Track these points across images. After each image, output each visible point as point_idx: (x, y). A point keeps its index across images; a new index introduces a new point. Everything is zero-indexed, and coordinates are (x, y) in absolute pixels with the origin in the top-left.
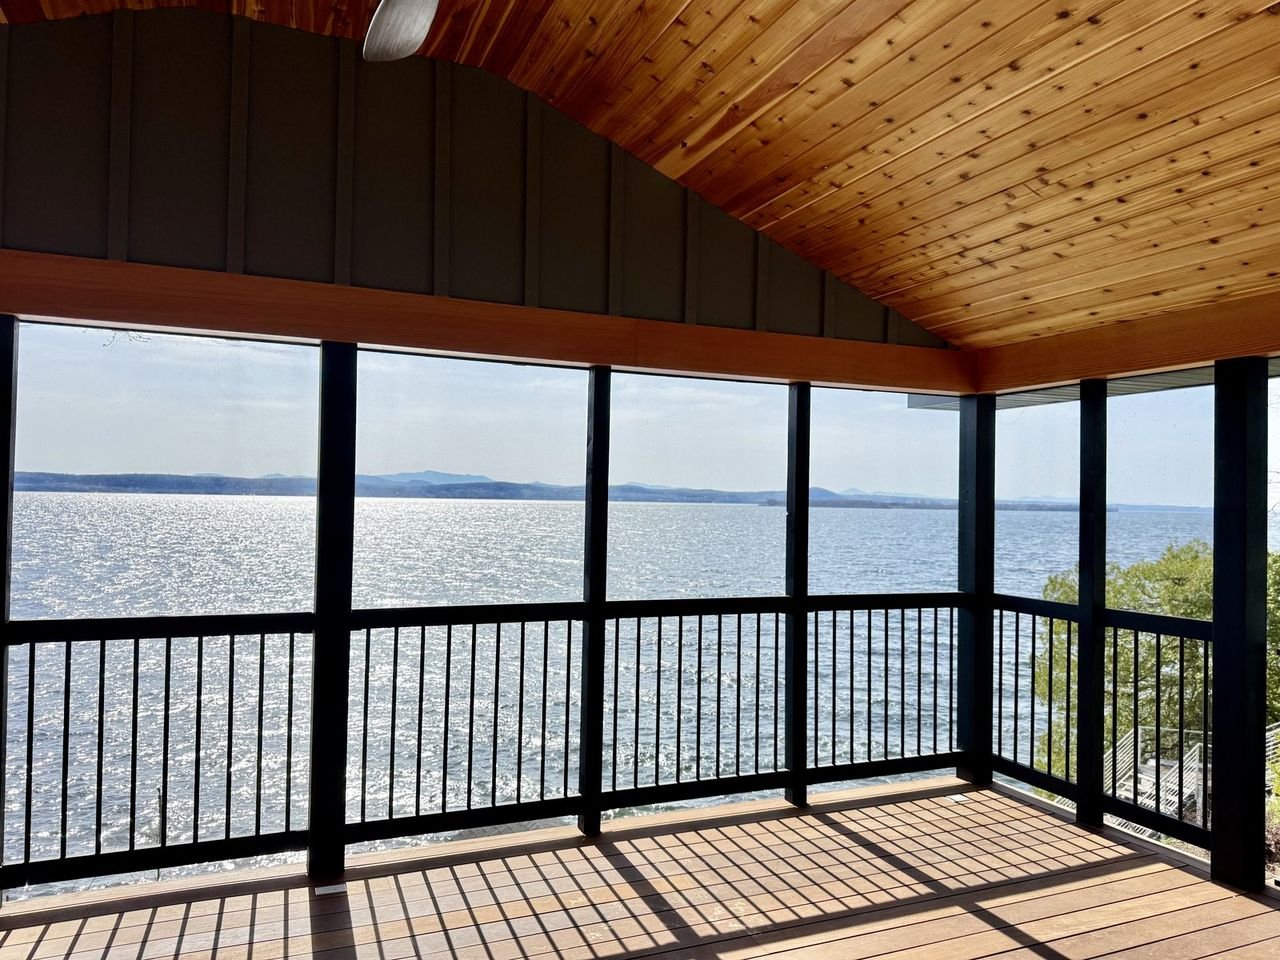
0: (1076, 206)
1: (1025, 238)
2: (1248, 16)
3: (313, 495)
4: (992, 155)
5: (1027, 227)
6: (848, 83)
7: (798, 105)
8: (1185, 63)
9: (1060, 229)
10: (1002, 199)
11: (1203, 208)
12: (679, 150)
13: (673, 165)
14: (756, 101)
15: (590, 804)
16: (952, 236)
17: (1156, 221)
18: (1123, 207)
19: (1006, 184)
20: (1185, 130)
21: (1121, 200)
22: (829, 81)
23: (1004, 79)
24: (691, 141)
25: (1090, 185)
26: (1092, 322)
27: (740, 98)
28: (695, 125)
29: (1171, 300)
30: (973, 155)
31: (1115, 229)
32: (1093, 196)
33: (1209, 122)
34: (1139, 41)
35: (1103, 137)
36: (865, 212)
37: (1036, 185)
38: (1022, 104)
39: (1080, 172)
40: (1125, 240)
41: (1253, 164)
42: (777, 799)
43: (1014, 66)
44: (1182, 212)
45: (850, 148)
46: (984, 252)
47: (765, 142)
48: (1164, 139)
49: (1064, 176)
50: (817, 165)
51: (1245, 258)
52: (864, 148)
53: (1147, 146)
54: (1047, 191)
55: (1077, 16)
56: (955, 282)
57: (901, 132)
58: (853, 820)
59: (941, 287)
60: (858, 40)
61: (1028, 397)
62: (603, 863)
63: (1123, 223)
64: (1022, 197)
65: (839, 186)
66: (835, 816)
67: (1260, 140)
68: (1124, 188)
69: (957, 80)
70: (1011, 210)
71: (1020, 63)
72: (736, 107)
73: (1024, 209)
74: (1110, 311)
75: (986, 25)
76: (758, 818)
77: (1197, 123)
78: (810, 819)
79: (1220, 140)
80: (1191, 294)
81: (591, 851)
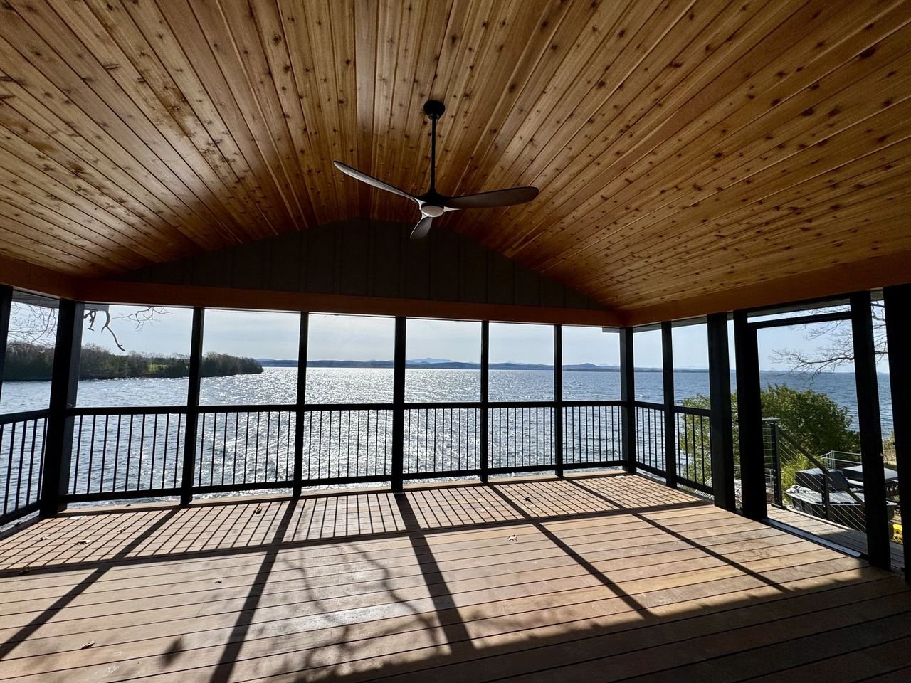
0: (646, 264)
1: (631, 274)
2: (687, 207)
3: (392, 368)
4: (614, 249)
5: (632, 270)
6: (563, 229)
7: (549, 235)
8: (671, 220)
9: (643, 271)
10: (621, 262)
11: (690, 264)
12: (510, 249)
13: (509, 254)
14: (534, 235)
15: (484, 472)
16: (607, 274)
17: (676, 267)
18: (662, 264)
19: (621, 257)
20: (676, 241)
21: (661, 261)
22: (557, 227)
23: (612, 226)
24: (514, 246)
25: (649, 257)
26: (662, 301)
27: (529, 233)
28: (515, 241)
29: (688, 294)
30: (607, 249)
31: (662, 271)
32: (651, 260)
33: (684, 238)
34: (654, 215)
35: (649, 243)
36: (575, 267)
37: (631, 257)
38: (621, 233)
39: (644, 254)
40: (666, 274)
41: (703, 250)
42: (552, 474)
43: (615, 223)
44: (683, 265)
45: (567, 247)
46: (618, 279)
47: (538, 246)
48: (670, 243)
49: (641, 254)
50: (557, 252)
51: (711, 279)
52: (571, 247)
53: (664, 246)
54: (635, 259)
55: (631, 209)
56: (611, 289)
57: (582, 243)
58: (582, 482)
59: (605, 291)
60: (564, 217)
61: (644, 328)
62: (490, 491)
63: (664, 269)
64: (627, 261)
65: (565, 259)
66: (575, 481)
67: (703, 242)
68: (662, 257)
69: (597, 227)
70: (624, 265)
71: (617, 222)
72: (527, 236)
73: (629, 265)
74: (668, 297)
75: (603, 212)
76: (546, 480)
77: (680, 238)
78: (565, 481)
79: (689, 243)
80: (695, 292)
81: (486, 487)
